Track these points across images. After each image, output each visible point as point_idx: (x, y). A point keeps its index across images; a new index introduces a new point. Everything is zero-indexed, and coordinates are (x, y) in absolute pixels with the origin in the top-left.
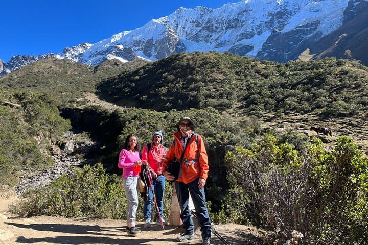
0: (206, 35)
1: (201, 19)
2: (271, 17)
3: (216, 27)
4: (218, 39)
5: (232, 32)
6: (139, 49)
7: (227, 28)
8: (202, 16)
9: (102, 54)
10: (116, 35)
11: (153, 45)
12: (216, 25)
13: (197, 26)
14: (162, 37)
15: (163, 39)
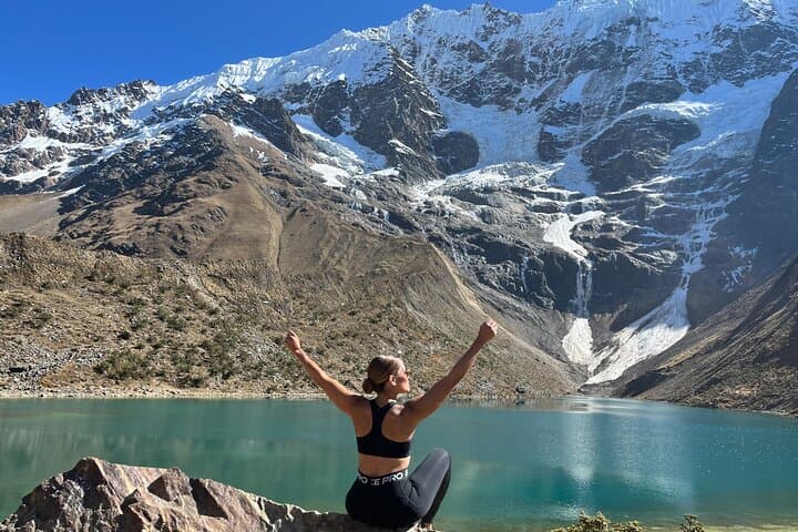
0: (503, 85)
1: (485, 39)
2: (728, 42)
3: (534, 66)
4: (543, 98)
5: (592, 80)
6: (301, 111)
7: (573, 70)
8: (489, 31)
9: (186, 115)
10: (234, 66)
11: (346, 101)
12: (535, 59)
13: (475, 59)
14: (376, 80)
15: (379, 84)
